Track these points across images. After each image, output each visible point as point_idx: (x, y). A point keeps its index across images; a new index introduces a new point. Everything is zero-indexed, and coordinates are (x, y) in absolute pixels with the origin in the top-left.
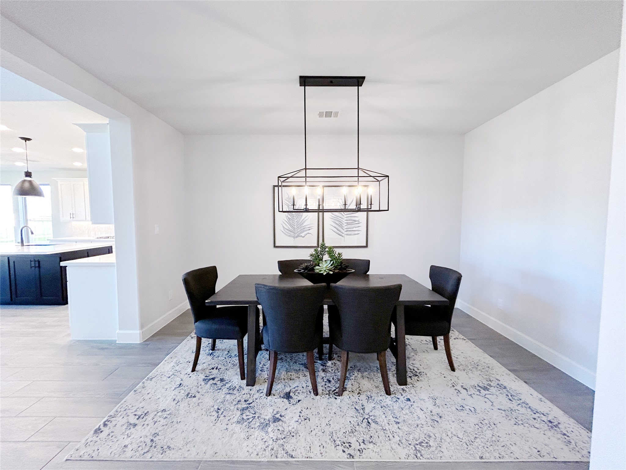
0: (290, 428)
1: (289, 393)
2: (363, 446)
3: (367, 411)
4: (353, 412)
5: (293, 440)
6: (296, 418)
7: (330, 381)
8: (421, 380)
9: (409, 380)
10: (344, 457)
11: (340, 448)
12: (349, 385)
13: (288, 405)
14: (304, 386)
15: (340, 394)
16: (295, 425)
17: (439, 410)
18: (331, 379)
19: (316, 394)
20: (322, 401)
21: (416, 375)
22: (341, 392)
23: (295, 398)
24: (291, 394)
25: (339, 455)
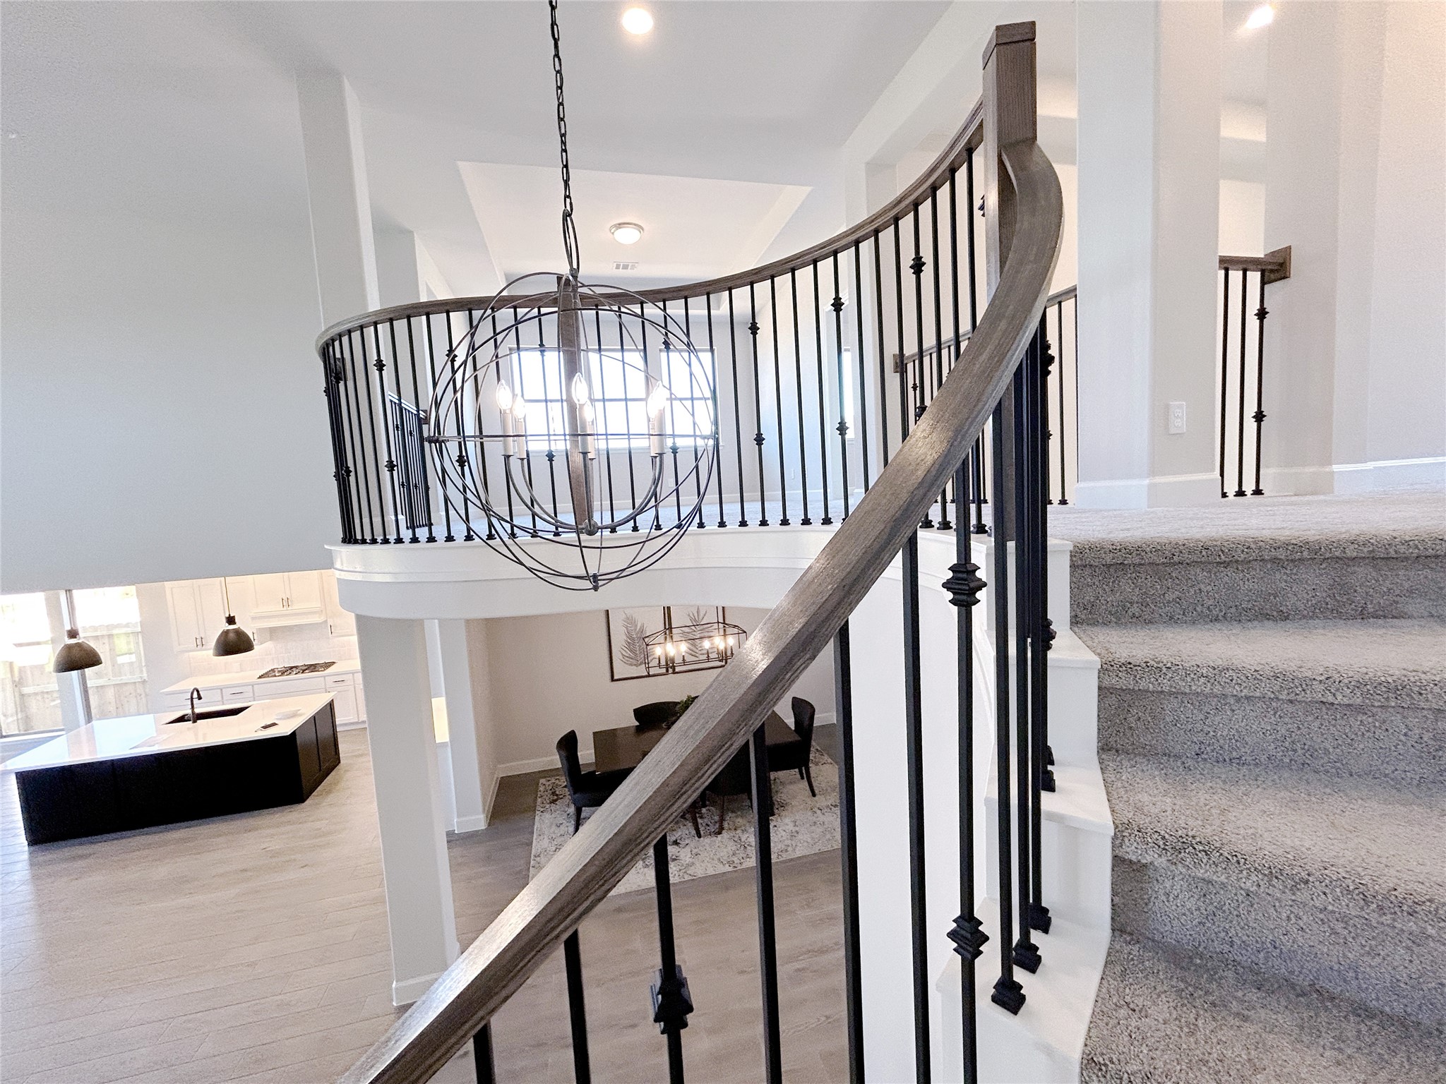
0: (687, 862)
1: (676, 840)
2: (742, 861)
3: (743, 840)
4: (732, 843)
5: (693, 868)
6: (689, 855)
7: (708, 825)
8: (787, 810)
9: (776, 811)
10: (731, 869)
11: (727, 865)
12: (726, 825)
13: (679, 849)
14: (687, 832)
15: (720, 833)
16: (690, 860)
17: (797, 829)
18: (709, 823)
19: (699, 836)
20: (706, 841)
21: (782, 806)
22: (719, 832)
23: (683, 843)
24: (678, 841)
25: (728, 868)
